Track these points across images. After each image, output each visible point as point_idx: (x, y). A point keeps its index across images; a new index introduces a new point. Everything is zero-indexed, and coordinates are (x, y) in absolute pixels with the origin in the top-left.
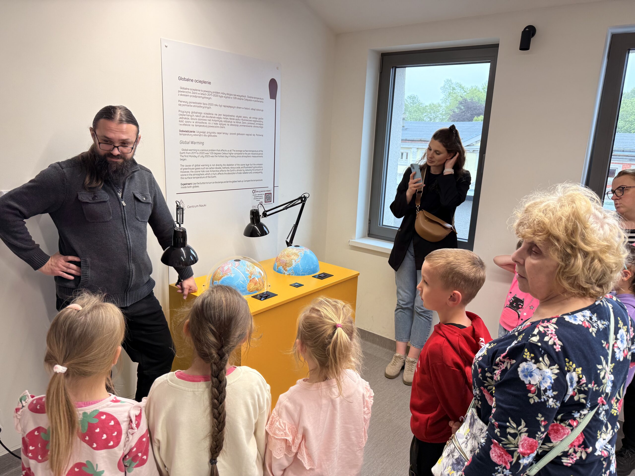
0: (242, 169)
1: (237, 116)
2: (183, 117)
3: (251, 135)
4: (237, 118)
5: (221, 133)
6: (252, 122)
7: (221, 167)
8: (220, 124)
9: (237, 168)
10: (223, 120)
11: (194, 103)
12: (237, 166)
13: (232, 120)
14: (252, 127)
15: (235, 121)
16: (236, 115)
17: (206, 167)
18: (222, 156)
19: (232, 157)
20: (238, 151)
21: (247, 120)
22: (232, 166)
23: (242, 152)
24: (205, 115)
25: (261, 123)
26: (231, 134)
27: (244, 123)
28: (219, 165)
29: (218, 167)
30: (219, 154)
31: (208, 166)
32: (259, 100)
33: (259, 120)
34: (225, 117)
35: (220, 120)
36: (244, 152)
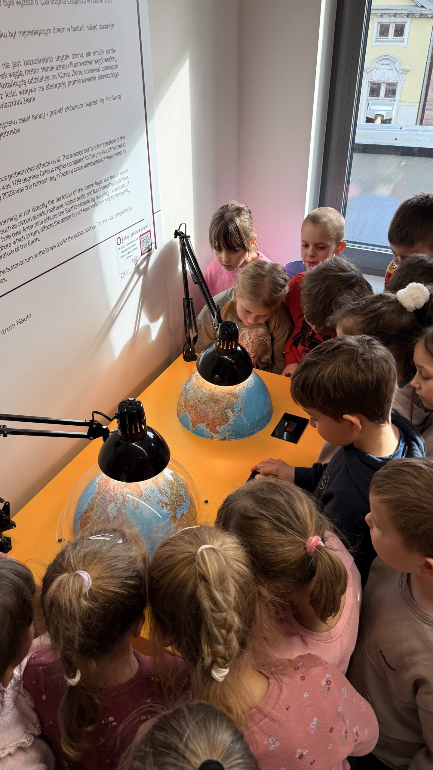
0: (88, 198)
1: (59, 58)
3: (96, 103)
4: (60, 63)
5: (29, 119)
6: (95, 66)
7: (44, 210)
8: (21, 93)
9: (80, 198)
10: (27, 77)
12: (78, 195)
13: (49, 74)
14: (94, 79)
15: (55, 72)
16: (54, 56)
17: (11, 224)
18: (44, 181)
19: (64, 174)
20: (75, 155)
21: (82, 64)
22: (68, 199)
23: (84, 155)
25: (113, 63)
26: (52, 113)
27: (76, 73)
28: (39, 208)
29: (37, 212)
30: (34, 177)
31: (15, 218)
33: (109, 57)
34: (29, 67)
35: (19, 80)
36: (87, 154)
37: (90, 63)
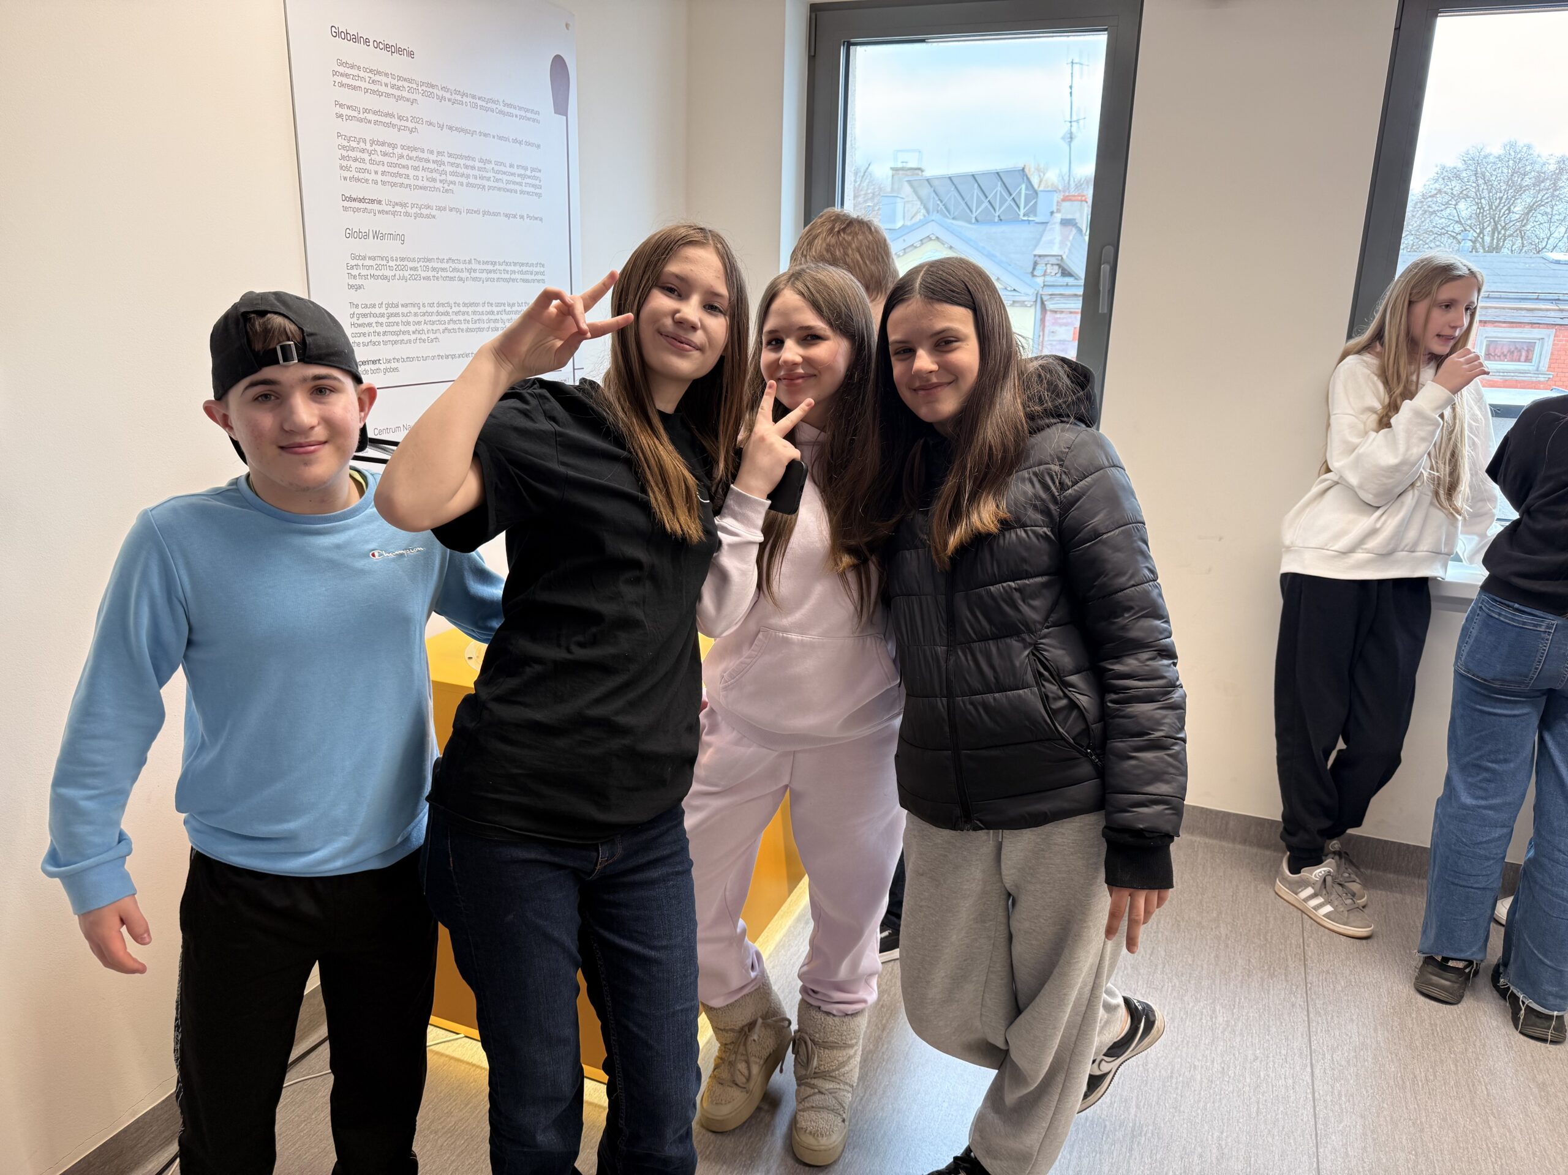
0: (499, 317)
1: (482, 160)
2: (351, 154)
3: (515, 216)
4: (481, 165)
5: (444, 209)
6: (518, 179)
7: (448, 309)
8: (441, 181)
9: (486, 312)
10: (449, 169)
11: (375, 113)
12: (485, 307)
13: (471, 172)
14: (516, 192)
16: (477, 157)
17: (413, 310)
18: (452, 279)
19: (474, 279)
20: (487, 263)
21: (504, 173)
22: (474, 308)
23: (497, 267)
24: (405, 153)
25: (537, 182)
26: (468, 211)
27: (497, 180)
28: (443, 305)
29: (441, 309)
30: (443, 270)
31: (419, 306)
32: (529, 115)
33: (533, 174)
34: (452, 160)
35: (441, 169)
36: (502, 268)
37: (513, 174)
